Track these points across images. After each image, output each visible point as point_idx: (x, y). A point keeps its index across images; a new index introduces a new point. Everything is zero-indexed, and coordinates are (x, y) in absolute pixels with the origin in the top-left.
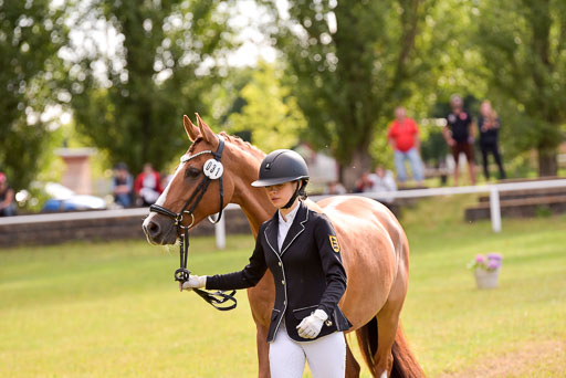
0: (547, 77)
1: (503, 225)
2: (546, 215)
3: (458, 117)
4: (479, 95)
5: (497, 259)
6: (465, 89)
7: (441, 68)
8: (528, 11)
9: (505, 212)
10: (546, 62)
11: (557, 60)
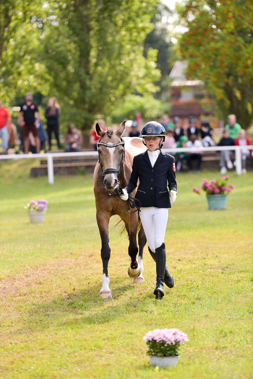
0: (88, 83)
1: (55, 180)
2: (83, 173)
3: (29, 107)
4: (44, 93)
5: (44, 203)
6: (35, 88)
7: (19, 74)
8: (76, 39)
9: (56, 171)
10: (88, 73)
11: (95, 72)
